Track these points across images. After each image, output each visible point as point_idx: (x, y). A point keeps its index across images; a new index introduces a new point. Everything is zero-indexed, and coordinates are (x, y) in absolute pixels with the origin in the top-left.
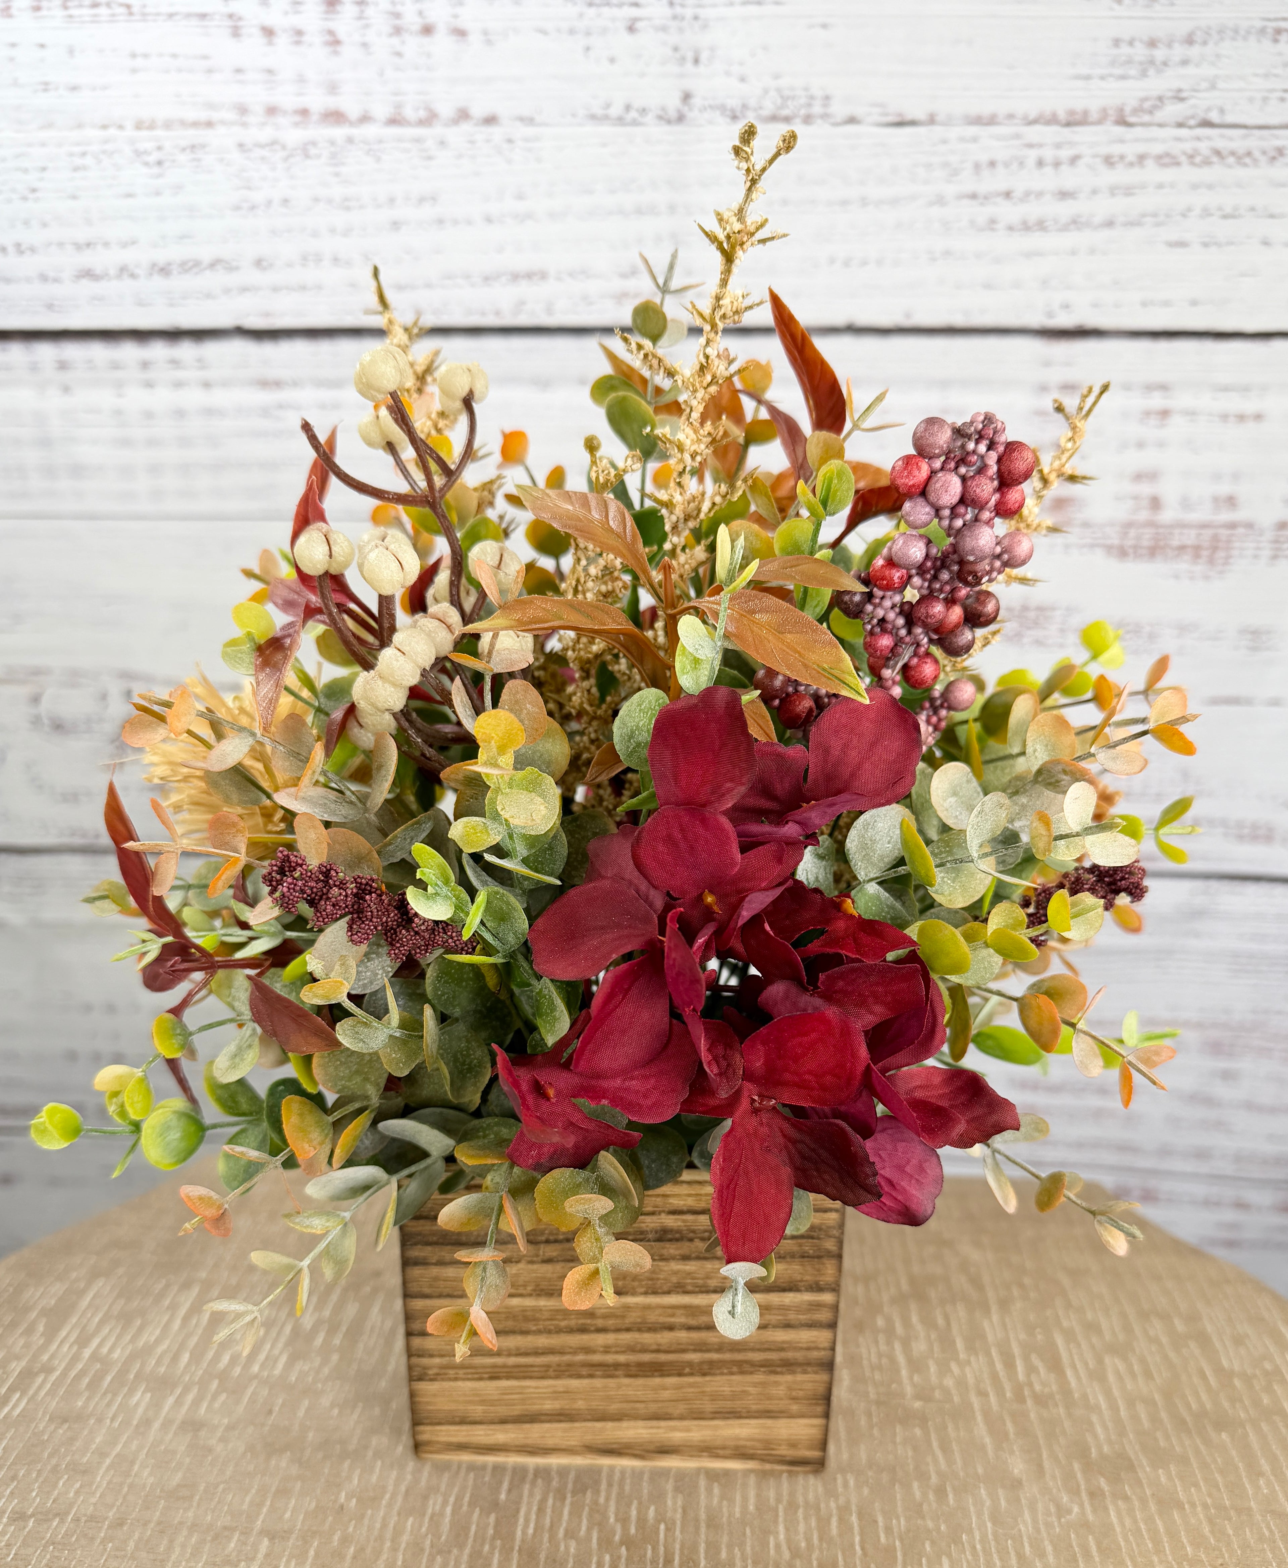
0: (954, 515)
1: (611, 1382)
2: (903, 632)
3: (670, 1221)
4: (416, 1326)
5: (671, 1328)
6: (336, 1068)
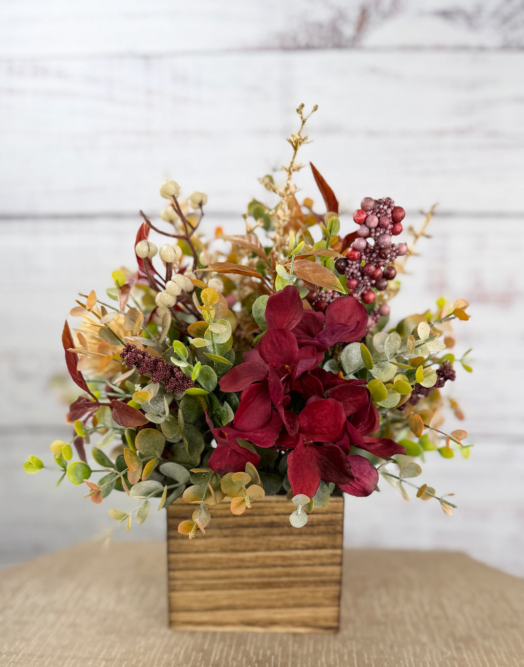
0: (376, 231)
1: (251, 591)
2: (360, 278)
3: (275, 519)
4: (172, 566)
5: (275, 566)
6: (144, 444)
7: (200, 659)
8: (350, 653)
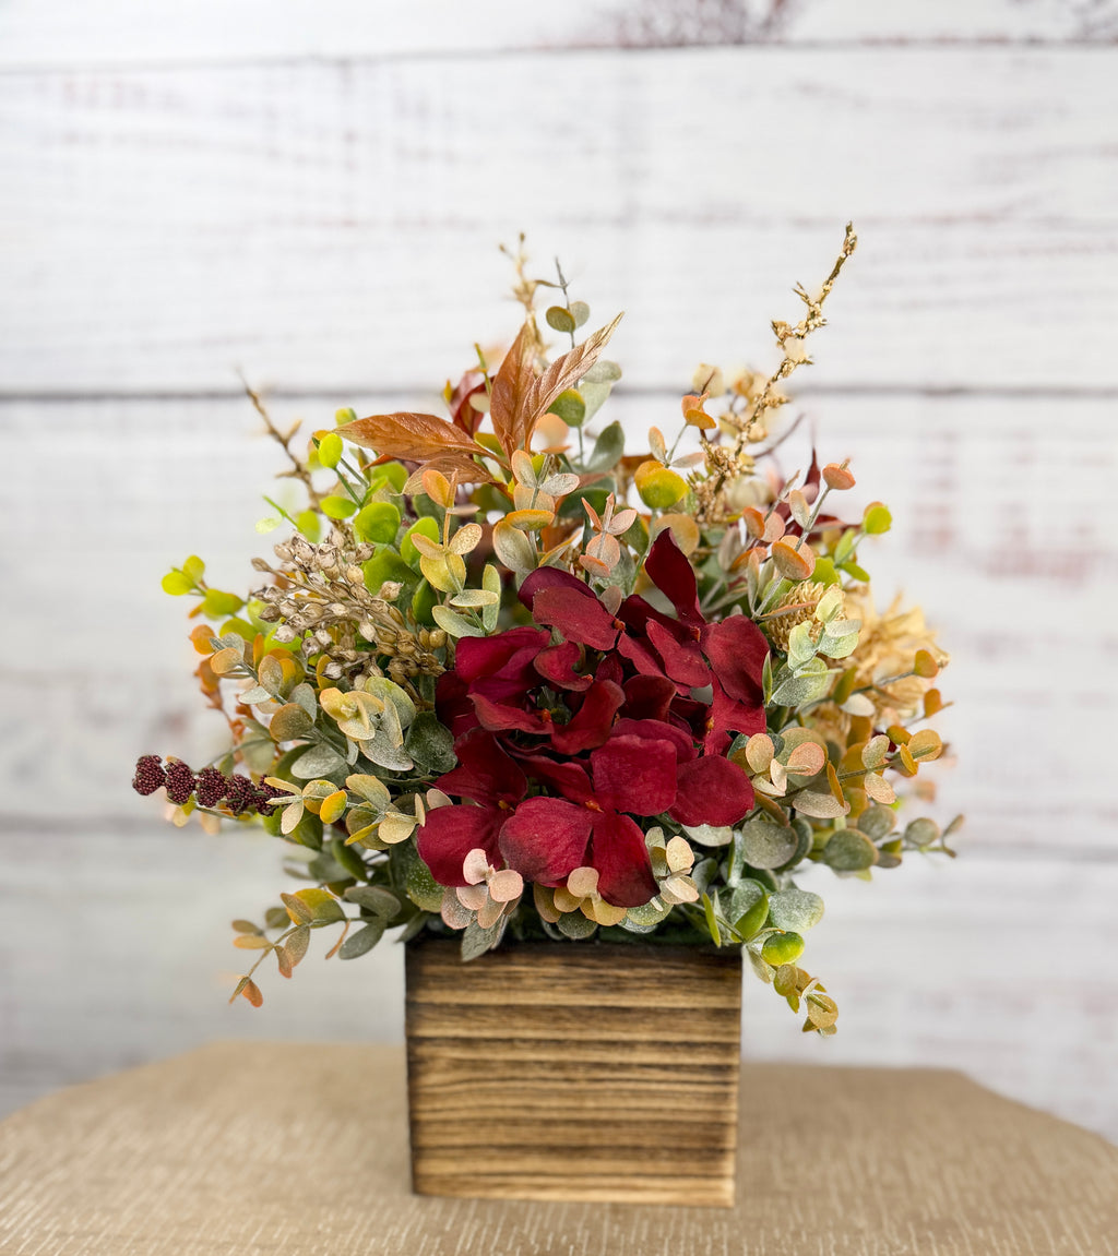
7: (436, 1247)
8: (716, 1245)
